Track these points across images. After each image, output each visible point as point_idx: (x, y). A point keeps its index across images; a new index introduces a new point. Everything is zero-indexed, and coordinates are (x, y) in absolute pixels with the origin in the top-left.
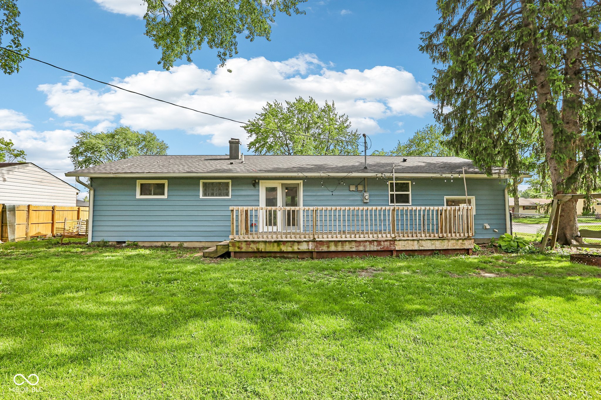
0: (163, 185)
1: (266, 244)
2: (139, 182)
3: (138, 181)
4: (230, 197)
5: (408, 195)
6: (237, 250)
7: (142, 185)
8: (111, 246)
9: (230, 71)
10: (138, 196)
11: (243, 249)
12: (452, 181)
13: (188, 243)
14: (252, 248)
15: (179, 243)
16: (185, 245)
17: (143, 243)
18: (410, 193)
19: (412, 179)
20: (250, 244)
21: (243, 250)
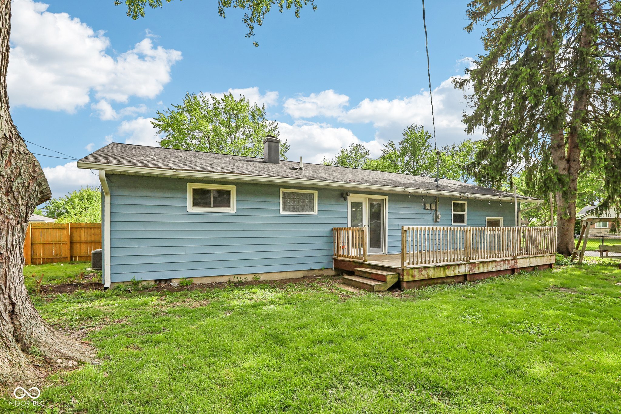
0: (228, 193)
1: (434, 270)
2: (190, 186)
3: (189, 184)
4: (316, 213)
5: (464, 215)
6: (411, 279)
7: (195, 191)
8: (145, 288)
9: (256, 45)
10: (191, 208)
11: (416, 277)
12: (489, 204)
13: (264, 275)
14: (423, 275)
15: (253, 276)
16: (262, 278)
17: (198, 279)
18: (465, 213)
19: (468, 199)
20: (422, 271)
21: (416, 279)
